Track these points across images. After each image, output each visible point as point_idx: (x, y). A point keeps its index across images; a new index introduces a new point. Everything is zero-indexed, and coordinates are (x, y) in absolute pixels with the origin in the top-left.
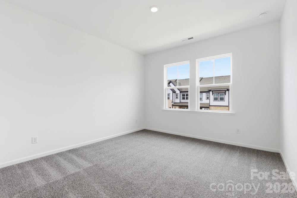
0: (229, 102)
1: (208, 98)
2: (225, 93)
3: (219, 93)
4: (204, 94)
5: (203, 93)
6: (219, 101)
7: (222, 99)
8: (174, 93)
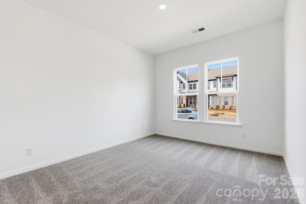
0: (237, 88)
1: (215, 86)
2: (233, 79)
3: (226, 79)
4: (212, 82)
5: (210, 81)
6: (226, 87)
7: (230, 85)
8: (181, 84)
